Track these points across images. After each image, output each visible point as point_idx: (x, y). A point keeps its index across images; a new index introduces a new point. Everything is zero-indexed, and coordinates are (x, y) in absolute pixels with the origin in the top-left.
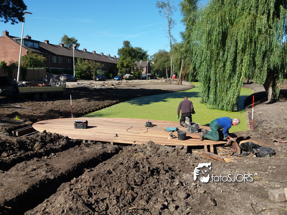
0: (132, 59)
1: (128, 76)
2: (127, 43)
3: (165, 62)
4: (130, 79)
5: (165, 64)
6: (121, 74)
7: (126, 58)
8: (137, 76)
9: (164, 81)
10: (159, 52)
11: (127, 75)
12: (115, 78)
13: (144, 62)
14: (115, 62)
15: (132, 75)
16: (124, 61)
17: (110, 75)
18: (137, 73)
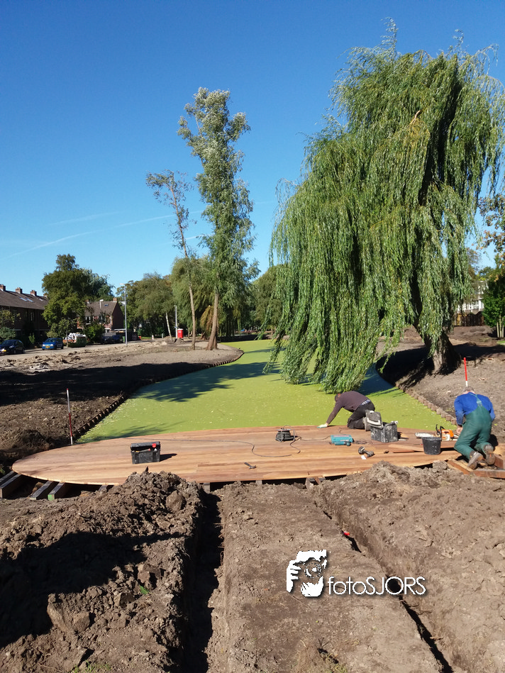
0: (80, 297)
1: (76, 338)
2: (67, 261)
3: (162, 301)
4: (81, 343)
5: (163, 305)
6: (56, 335)
7: (67, 295)
8: (92, 335)
9: (164, 343)
10: (144, 279)
11: (74, 336)
12: (44, 345)
13: (107, 303)
14: (38, 307)
15: (84, 336)
16: (62, 303)
17: (30, 337)
18: (92, 329)
